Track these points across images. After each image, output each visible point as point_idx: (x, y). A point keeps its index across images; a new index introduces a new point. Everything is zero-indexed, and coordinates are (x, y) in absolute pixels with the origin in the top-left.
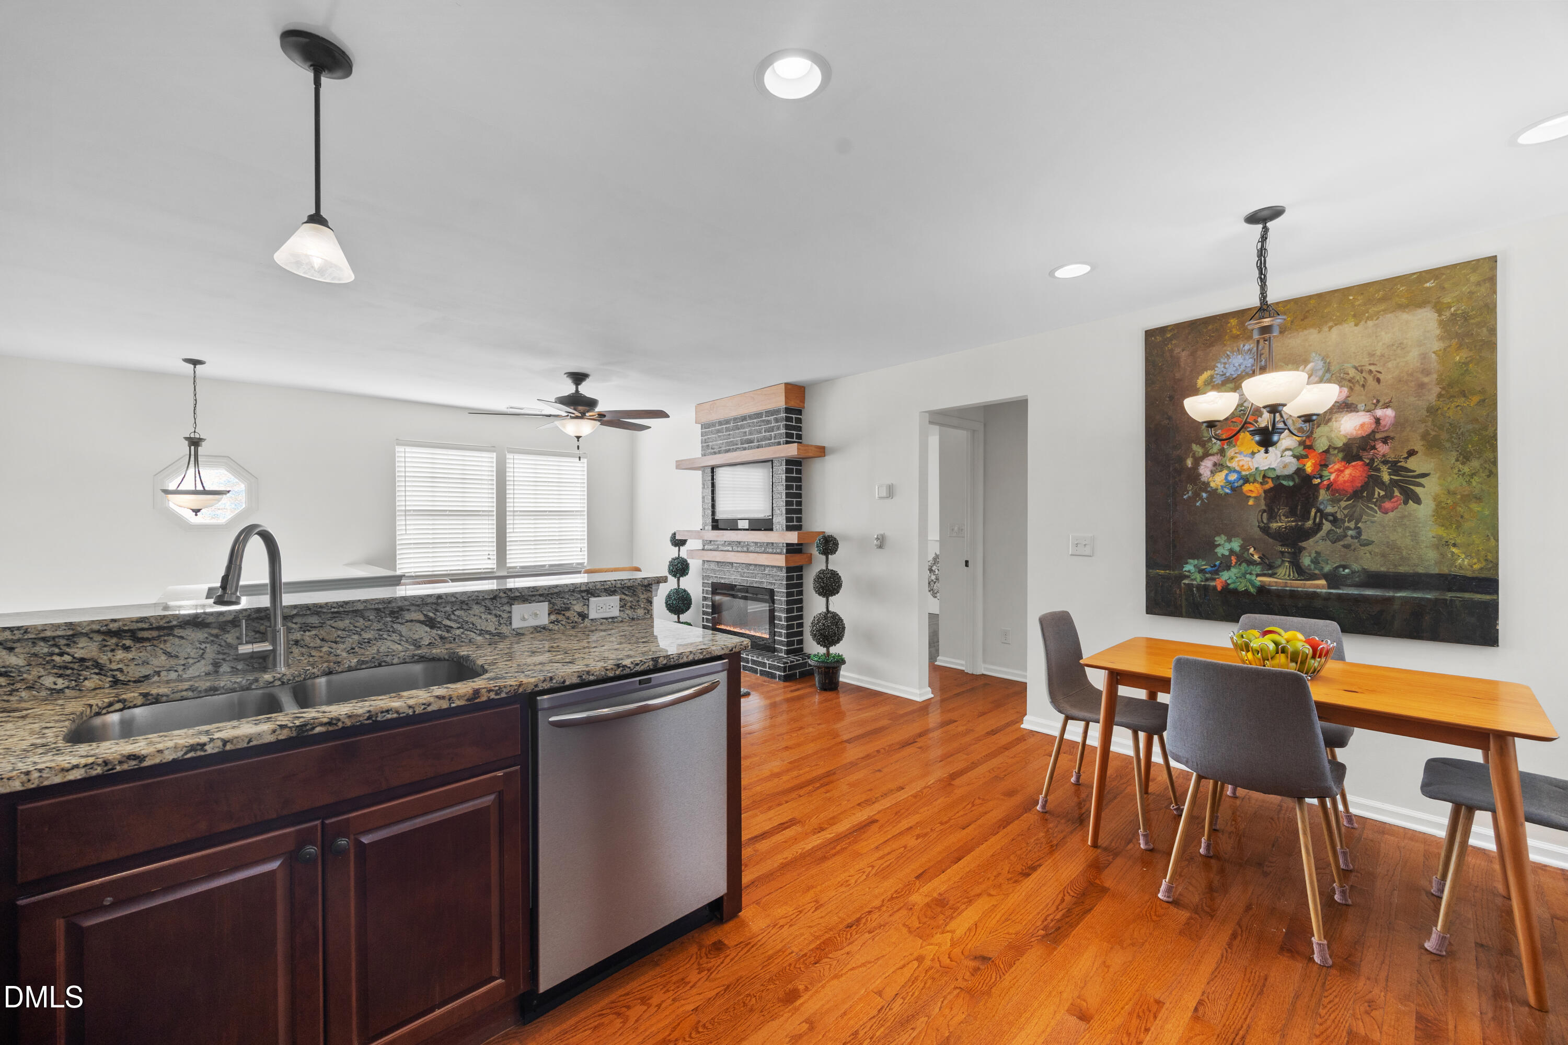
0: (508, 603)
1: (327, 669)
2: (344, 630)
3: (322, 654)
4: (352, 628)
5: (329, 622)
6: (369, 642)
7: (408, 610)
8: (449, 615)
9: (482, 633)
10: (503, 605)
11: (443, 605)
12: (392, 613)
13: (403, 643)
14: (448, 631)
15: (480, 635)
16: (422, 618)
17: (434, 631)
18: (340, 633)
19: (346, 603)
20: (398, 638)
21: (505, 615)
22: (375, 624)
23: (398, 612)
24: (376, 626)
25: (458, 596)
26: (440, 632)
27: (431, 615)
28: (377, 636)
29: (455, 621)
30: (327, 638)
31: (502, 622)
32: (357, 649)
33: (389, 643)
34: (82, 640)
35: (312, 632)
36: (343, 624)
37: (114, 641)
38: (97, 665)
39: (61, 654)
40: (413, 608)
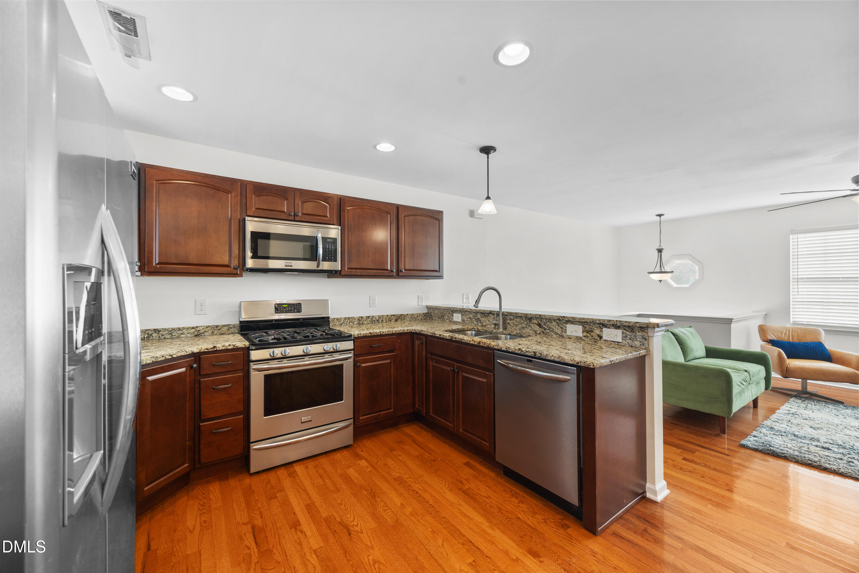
0: (565, 323)
3: (512, 329)
4: (520, 322)
5: (515, 319)
6: (524, 328)
7: (533, 319)
8: (545, 324)
9: (556, 333)
10: (564, 323)
11: (543, 319)
12: (529, 319)
14: (545, 330)
15: (555, 334)
16: (537, 323)
18: (517, 323)
19: (517, 313)
21: (564, 328)
22: (525, 322)
23: (531, 319)
24: (526, 323)
25: (546, 316)
26: (542, 330)
27: (540, 322)
28: (525, 326)
29: (547, 326)
30: (515, 324)
31: (563, 331)
33: (529, 330)
34: (478, 314)
35: (512, 321)
36: (518, 320)
37: (482, 315)
38: (480, 320)
39: (476, 316)
40: (535, 319)
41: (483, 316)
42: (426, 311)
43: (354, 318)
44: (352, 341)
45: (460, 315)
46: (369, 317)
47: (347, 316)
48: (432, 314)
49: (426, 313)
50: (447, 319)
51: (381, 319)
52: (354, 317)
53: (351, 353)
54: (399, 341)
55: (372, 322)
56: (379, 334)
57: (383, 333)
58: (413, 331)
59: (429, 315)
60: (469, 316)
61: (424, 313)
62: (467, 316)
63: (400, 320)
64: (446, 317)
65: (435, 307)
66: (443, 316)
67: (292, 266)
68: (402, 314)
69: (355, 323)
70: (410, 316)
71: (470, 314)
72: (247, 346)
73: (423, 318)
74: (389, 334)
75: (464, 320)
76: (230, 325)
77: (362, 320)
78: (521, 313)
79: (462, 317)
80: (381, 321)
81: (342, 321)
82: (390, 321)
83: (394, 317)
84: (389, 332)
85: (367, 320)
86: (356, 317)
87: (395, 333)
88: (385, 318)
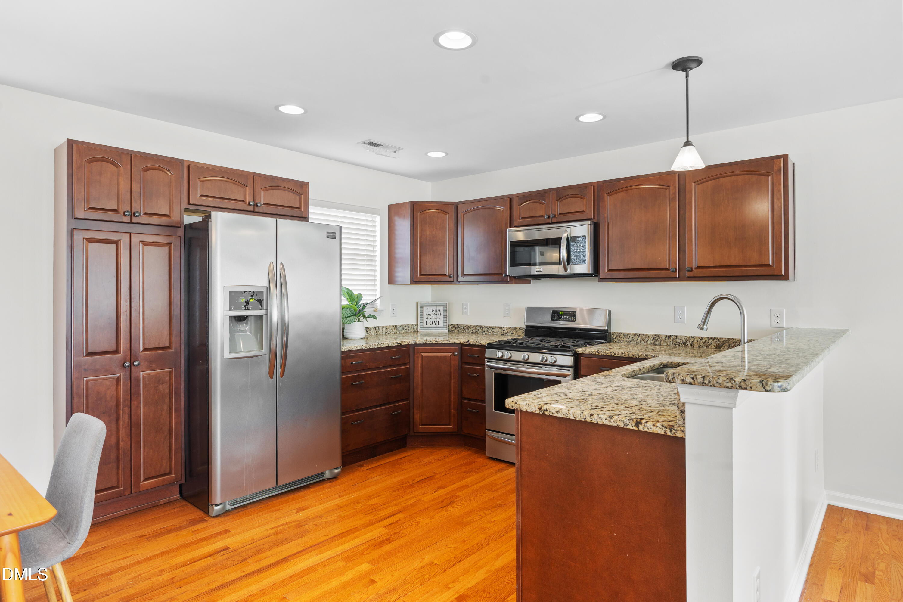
46: (670, 336)
47: (639, 332)
51: (691, 343)
53: (569, 370)
55: (675, 344)
56: (610, 354)
57: (615, 354)
63: (726, 347)
68: (732, 339)
69: (649, 342)
77: (659, 340)
81: (630, 338)
82: (707, 347)
83: (715, 341)
84: (624, 354)
85: (667, 341)
86: (650, 334)
87: (632, 357)
88: (697, 341)
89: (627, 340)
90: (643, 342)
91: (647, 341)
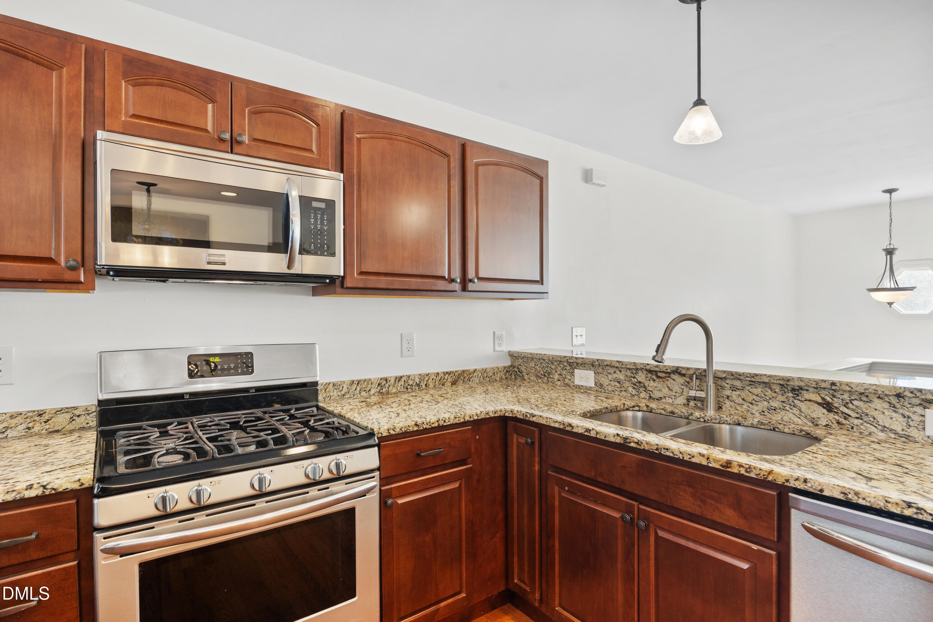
0: (919, 404)
1: (737, 421)
2: (757, 396)
3: (743, 410)
4: (763, 395)
5: (748, 388)
6: (775, 410)
7: (807, 390)
8: (847, 403)
9: (886, 429)
11: (841, 392)
12: (793, 390)
13: (802, 418)
14: (845, 419)
15: (883, 431)
16: (820, 400)
17: (831, 415)
18: (754, 397)
19: (756, 375)
20: (798, 412)
21: (916, 418)
22: (780, 396)
23: (798, 390)
24: (781, 398)
25: (852, 386)
27: (828, 399)
28: (781, 406)
29: (853, 410)
30: (746, 399)
31: (912, 424)
32: (766, 413)
33: (791, 415)
34: (640, 372)
35: (738, 393)
36: (758, 391)
37: (650, 375)
38: (645, 387)
39: (634, 378)
40: (811, 390)
41: (655, 377)
42: (508, 363)
43: (370, 382)
44: (376, 448)
45: (592, 373)
46: (401, 377)
47: (356, 378)
48: (523, 369)
49: (509, 367)
50: (559, 380)
51: (425, 383)
52: (370, 380)
53: (374, 477)
54: (477, 437)
55: (407, 388)
56: (436, 425)
58: (507, 415)
59: (516, 369)
60: (615, 376)
61: (505, 367)
62: (610, 376)
63: (461, 382)
64: (557, 377)
65: (530, 356)
66: (549, 374)
67: (224, 264)
68: (466, 370)
69: (372, 392)
70: (480, 374)
71: (618, 372)
72: (86, 485)
73: (504, 377)
74: (456, 424)
75: (601, 385)
76: (75, 408)
77: (387, 385)
78: (770, 376)
79: (595, 378)
80: (424, 386)
81: (344, 389)
82: (442, 385)
83: (451, 376)
84: (457, 419)
85: (397, 384)
86: (374, 379)
87: (469, 420)
88: (433, 379)
89: (339, 393)
90: (363, 393)
91: (370, 390)
